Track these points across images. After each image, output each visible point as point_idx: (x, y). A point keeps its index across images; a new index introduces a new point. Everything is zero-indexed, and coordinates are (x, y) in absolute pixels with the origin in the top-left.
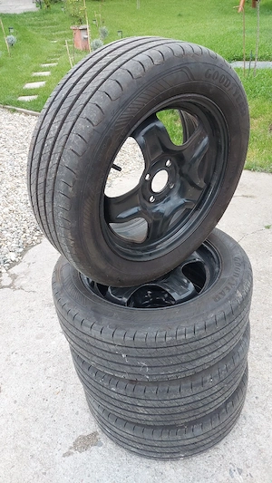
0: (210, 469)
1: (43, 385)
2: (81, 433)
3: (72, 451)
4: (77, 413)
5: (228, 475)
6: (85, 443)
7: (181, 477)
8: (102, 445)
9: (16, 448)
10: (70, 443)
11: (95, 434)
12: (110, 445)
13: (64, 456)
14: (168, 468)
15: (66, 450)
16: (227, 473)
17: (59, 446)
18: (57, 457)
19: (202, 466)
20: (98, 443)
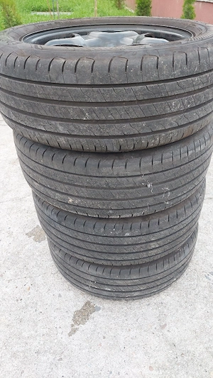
0: (192, 283)
1: (7, 290)
2: (75, 309)
3: (76, 326)
4: (60, 296)
5: (207, 280)
6: (83, 315)
7: (177, 299)
8: (100, 309)
9: (14, 355)
10: (70, 321)
11: (88, 303)
12: (107, 304)
13: (70, 335)
14: (164, 297)
15: (69, 330)
16: (205, 279)
17: (60, 330)
18: (63, 340)
19: (186, 283)
20: (96, 309)
